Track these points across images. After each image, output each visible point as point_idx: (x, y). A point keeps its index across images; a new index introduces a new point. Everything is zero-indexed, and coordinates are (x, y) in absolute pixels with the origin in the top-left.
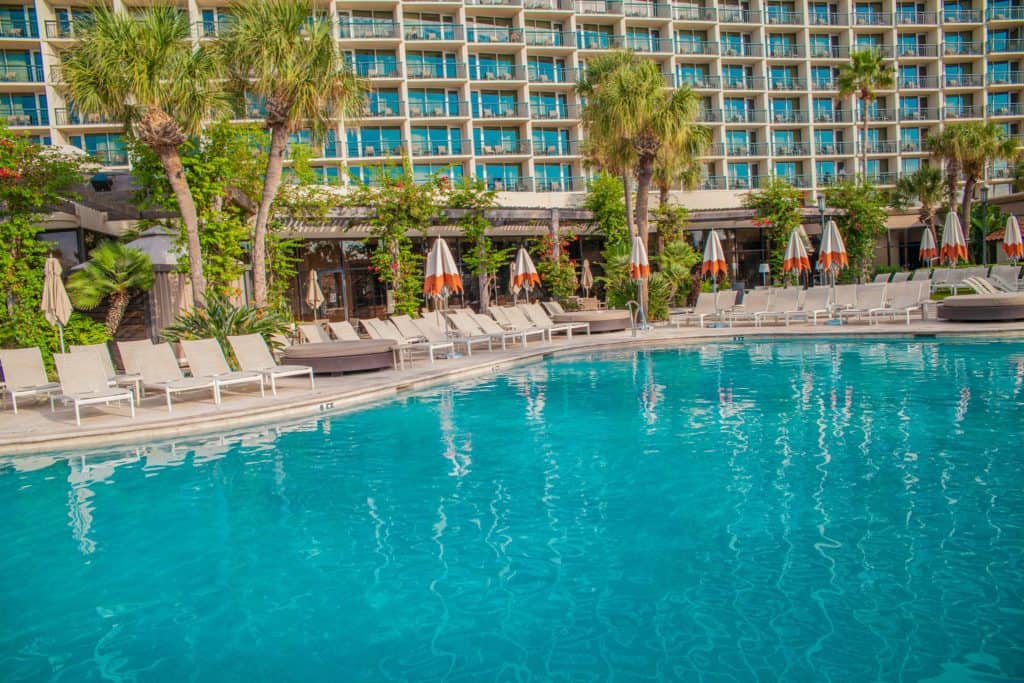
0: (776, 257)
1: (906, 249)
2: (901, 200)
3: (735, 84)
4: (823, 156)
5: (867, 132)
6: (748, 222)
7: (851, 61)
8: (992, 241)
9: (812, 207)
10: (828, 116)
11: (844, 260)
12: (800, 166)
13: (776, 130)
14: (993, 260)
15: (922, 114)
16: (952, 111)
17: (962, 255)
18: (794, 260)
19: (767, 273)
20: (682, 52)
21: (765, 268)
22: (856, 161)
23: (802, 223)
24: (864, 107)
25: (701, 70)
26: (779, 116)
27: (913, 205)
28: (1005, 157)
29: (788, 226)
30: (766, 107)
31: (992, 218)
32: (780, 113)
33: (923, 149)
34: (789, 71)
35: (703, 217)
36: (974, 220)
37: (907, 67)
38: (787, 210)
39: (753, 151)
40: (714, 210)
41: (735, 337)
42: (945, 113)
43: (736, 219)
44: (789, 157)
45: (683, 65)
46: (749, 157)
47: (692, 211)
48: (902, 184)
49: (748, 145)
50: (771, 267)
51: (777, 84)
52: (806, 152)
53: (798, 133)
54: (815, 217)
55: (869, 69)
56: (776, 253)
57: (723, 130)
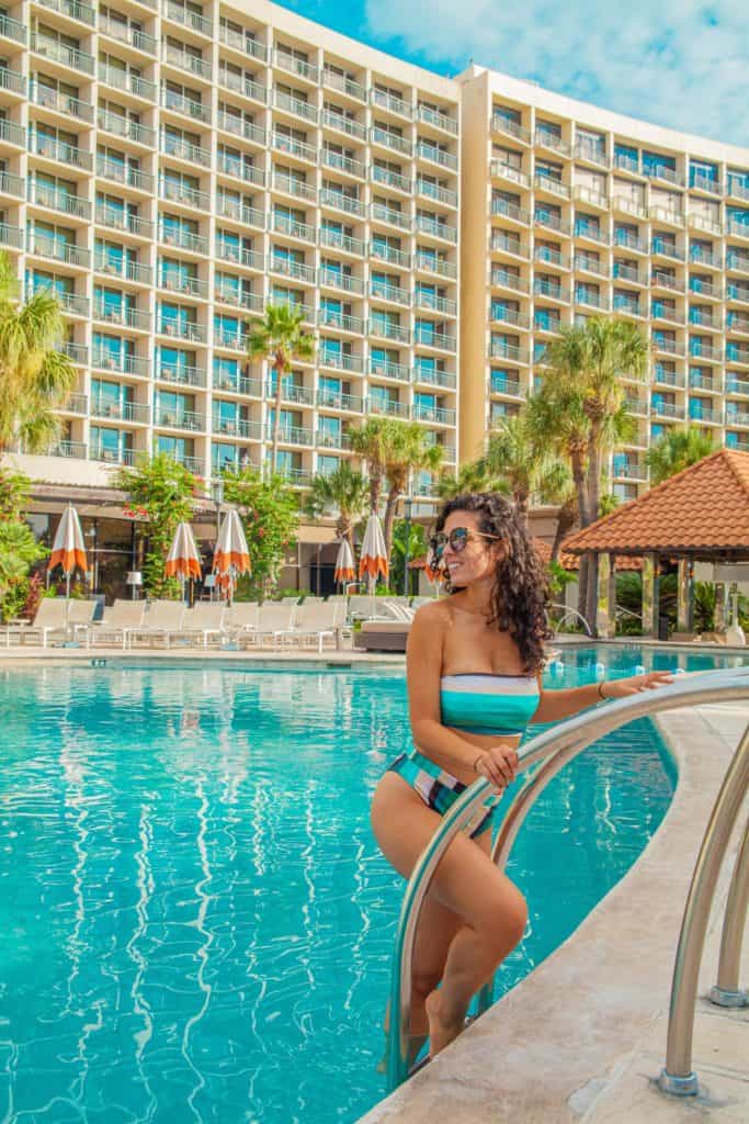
0: (152, 563)
1: (318, 572)
2: (315, 505)
3: (110, 315)
4: (221, 436)
5: (279, 412)
6: (117, 509)
7: (264, 315)
8: (414, 569)
9: (203, 498)
10: (231, 384)
11: (246, 565)
12: (191, 445)
13: (161, 391)
14: (415, 592)
15: (344, 402)
16: (377, 406)
17: (383, 570)
18: (180, 561)
19: (138, 587)
20: (36, 252)
21: (136, 578)
22: (264, 449)
23: (192, 522)
24: (276, 379)
25: (62, 284)
26: (168, 373)
27: (329, 515)
28: (430, 468)
29: (172, 520)
30: (151, 356)
31: (415, 540)
32: (168, 367)
33: (344, 446)
34: (185, 313)
35: (52, 495)
36: (397, 541)
37: (330, 339)
38: (173, 498)
39: (128, 415)
40: (69, 485)
41: (93, 660)
42: (369, 406)
43: (99, 503)
44: (176, 430)
45: (37, 272)
46: (121, 421)
47: (36, 483)
48: (317, 485)
49: (121, 405)
50: (145, 576)
51: (169, 327)
52: (200, 426)
53: (191, 400)
54: (209, 513)
55: (285, 330)
56: (152, 557)
57: (88, 377)
